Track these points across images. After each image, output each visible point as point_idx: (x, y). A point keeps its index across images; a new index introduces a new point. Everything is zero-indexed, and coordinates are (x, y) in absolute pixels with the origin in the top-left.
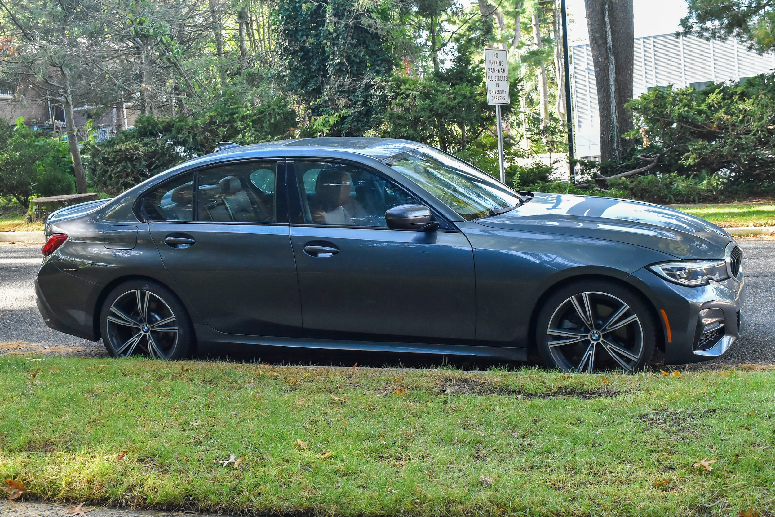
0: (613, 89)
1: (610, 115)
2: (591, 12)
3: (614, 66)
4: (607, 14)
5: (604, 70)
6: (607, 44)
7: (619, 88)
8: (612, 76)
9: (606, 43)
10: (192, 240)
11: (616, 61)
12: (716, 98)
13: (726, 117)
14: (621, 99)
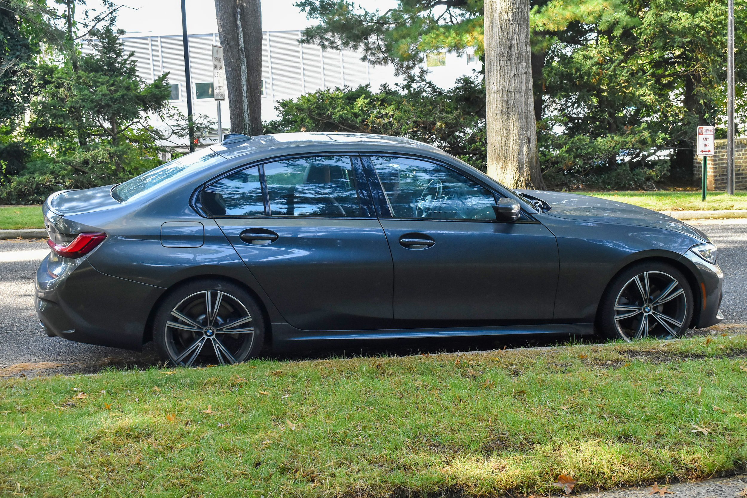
0: (245, 89)
1: (242, 113)
2: (223, 14)
3: (245, 67)
4: (239, 17)
5: (236, 70)
6: (238, 46)
7: (250, 88)
8: (244, 77)
9: (238, 44)
10: (273, 236)
11: (247, 62)
12: (364, 102)
13: (378, 120)
14: (252, 99)
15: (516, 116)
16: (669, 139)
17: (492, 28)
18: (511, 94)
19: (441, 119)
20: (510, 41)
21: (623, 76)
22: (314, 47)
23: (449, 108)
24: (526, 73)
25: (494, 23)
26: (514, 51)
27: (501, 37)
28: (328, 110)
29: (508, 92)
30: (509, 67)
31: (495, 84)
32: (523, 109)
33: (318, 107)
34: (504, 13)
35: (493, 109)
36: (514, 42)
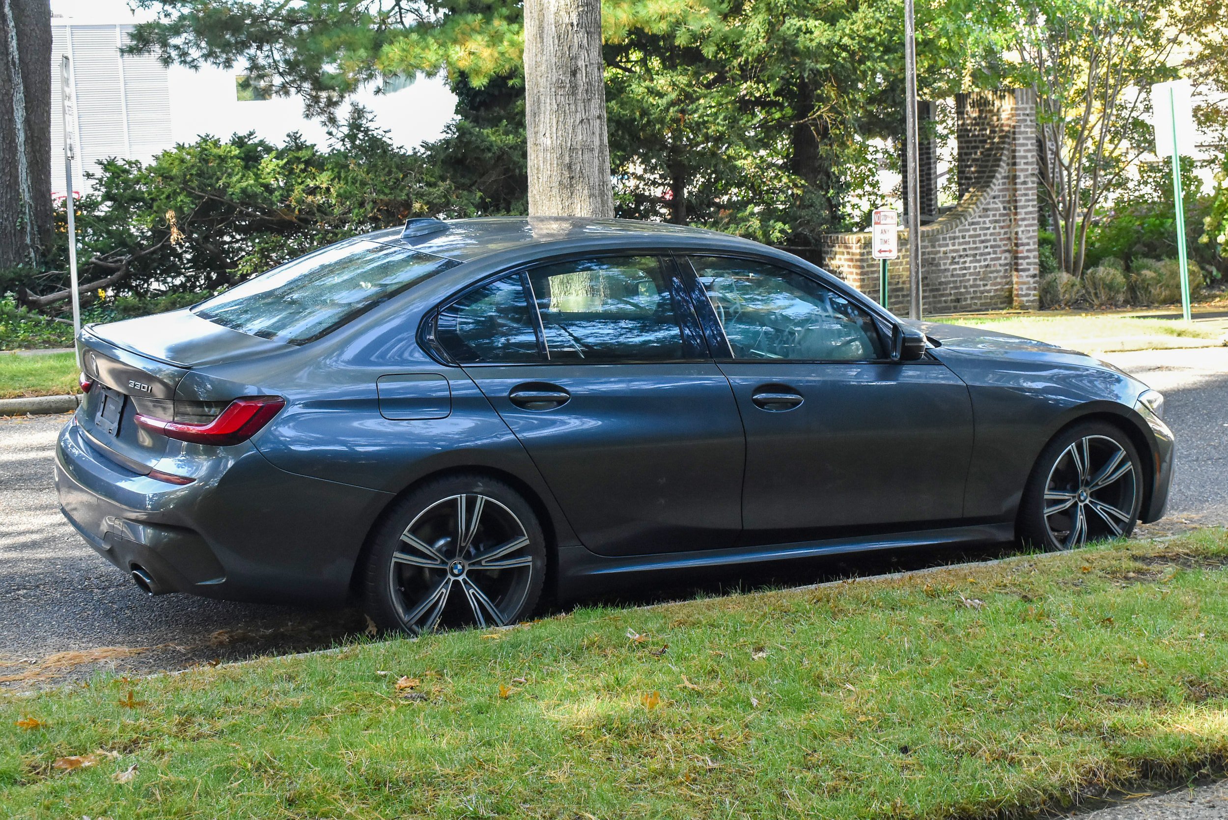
0: (21, 137)
1: (17, 183)
3: (22, 95)
5: (3, 101)
6: (7, 54)
7: (32, 136)
8: (19, 115)
9: (6, 52)
10: (561, 395)
11: (26, 87)
12: (278, 165)
13: (310, 198)
14: (35, 156)
15: (586, 192)
16: (789, 231)
17: (541, 37)
18: (577, 153)
19: (420, 195)
20: (573, 61)
21: (718, 124)
22: (151, 60)
23: (431, 176)
24: (599, 117)
25: (546, 29)
26: (581, 78)
27: (559, 54)
28: (218, 179)
29: (572, 149)
30: (573, 107)
31: (548, 135)
32: (596, 180)
33: (200, 174)
34: (563, 13)
35: (544, 178)
36: (581, 63)
